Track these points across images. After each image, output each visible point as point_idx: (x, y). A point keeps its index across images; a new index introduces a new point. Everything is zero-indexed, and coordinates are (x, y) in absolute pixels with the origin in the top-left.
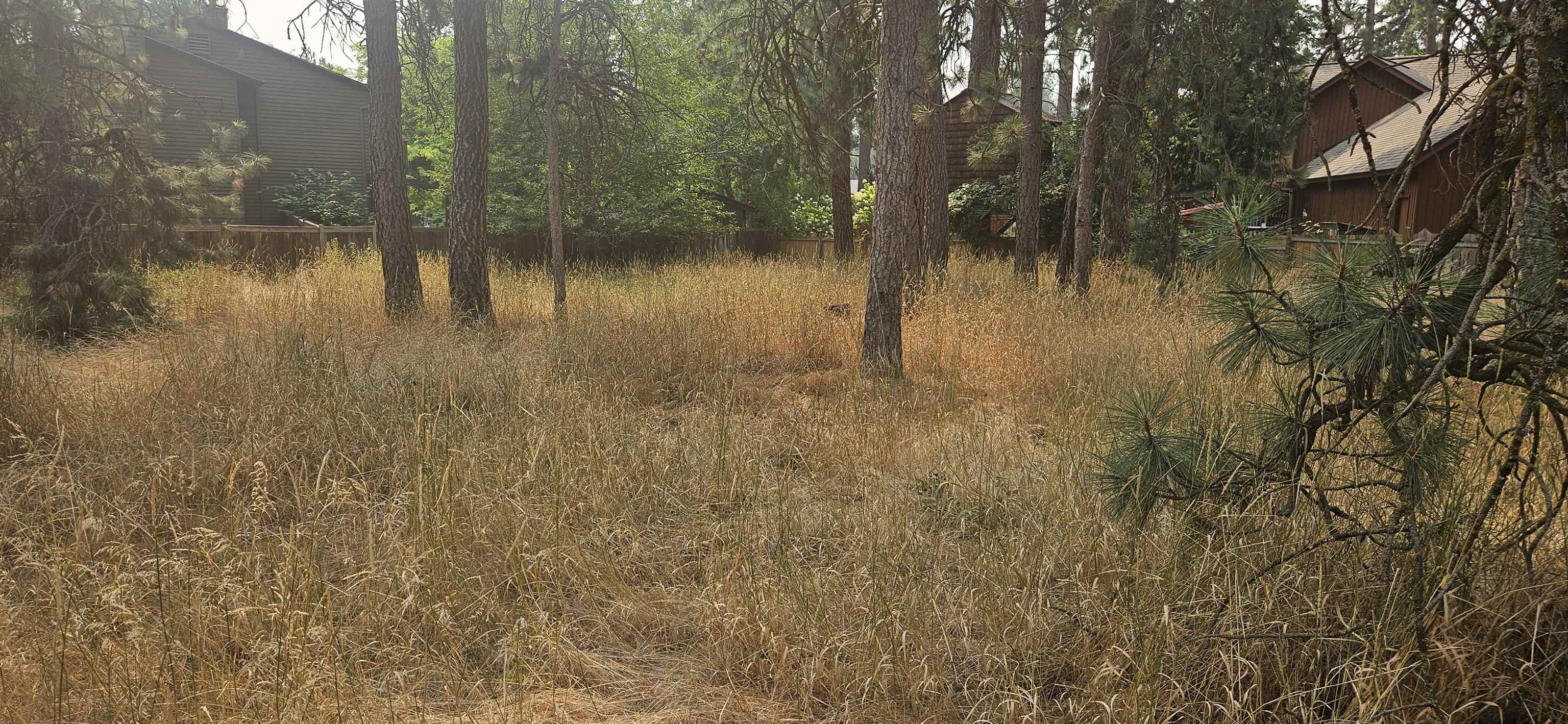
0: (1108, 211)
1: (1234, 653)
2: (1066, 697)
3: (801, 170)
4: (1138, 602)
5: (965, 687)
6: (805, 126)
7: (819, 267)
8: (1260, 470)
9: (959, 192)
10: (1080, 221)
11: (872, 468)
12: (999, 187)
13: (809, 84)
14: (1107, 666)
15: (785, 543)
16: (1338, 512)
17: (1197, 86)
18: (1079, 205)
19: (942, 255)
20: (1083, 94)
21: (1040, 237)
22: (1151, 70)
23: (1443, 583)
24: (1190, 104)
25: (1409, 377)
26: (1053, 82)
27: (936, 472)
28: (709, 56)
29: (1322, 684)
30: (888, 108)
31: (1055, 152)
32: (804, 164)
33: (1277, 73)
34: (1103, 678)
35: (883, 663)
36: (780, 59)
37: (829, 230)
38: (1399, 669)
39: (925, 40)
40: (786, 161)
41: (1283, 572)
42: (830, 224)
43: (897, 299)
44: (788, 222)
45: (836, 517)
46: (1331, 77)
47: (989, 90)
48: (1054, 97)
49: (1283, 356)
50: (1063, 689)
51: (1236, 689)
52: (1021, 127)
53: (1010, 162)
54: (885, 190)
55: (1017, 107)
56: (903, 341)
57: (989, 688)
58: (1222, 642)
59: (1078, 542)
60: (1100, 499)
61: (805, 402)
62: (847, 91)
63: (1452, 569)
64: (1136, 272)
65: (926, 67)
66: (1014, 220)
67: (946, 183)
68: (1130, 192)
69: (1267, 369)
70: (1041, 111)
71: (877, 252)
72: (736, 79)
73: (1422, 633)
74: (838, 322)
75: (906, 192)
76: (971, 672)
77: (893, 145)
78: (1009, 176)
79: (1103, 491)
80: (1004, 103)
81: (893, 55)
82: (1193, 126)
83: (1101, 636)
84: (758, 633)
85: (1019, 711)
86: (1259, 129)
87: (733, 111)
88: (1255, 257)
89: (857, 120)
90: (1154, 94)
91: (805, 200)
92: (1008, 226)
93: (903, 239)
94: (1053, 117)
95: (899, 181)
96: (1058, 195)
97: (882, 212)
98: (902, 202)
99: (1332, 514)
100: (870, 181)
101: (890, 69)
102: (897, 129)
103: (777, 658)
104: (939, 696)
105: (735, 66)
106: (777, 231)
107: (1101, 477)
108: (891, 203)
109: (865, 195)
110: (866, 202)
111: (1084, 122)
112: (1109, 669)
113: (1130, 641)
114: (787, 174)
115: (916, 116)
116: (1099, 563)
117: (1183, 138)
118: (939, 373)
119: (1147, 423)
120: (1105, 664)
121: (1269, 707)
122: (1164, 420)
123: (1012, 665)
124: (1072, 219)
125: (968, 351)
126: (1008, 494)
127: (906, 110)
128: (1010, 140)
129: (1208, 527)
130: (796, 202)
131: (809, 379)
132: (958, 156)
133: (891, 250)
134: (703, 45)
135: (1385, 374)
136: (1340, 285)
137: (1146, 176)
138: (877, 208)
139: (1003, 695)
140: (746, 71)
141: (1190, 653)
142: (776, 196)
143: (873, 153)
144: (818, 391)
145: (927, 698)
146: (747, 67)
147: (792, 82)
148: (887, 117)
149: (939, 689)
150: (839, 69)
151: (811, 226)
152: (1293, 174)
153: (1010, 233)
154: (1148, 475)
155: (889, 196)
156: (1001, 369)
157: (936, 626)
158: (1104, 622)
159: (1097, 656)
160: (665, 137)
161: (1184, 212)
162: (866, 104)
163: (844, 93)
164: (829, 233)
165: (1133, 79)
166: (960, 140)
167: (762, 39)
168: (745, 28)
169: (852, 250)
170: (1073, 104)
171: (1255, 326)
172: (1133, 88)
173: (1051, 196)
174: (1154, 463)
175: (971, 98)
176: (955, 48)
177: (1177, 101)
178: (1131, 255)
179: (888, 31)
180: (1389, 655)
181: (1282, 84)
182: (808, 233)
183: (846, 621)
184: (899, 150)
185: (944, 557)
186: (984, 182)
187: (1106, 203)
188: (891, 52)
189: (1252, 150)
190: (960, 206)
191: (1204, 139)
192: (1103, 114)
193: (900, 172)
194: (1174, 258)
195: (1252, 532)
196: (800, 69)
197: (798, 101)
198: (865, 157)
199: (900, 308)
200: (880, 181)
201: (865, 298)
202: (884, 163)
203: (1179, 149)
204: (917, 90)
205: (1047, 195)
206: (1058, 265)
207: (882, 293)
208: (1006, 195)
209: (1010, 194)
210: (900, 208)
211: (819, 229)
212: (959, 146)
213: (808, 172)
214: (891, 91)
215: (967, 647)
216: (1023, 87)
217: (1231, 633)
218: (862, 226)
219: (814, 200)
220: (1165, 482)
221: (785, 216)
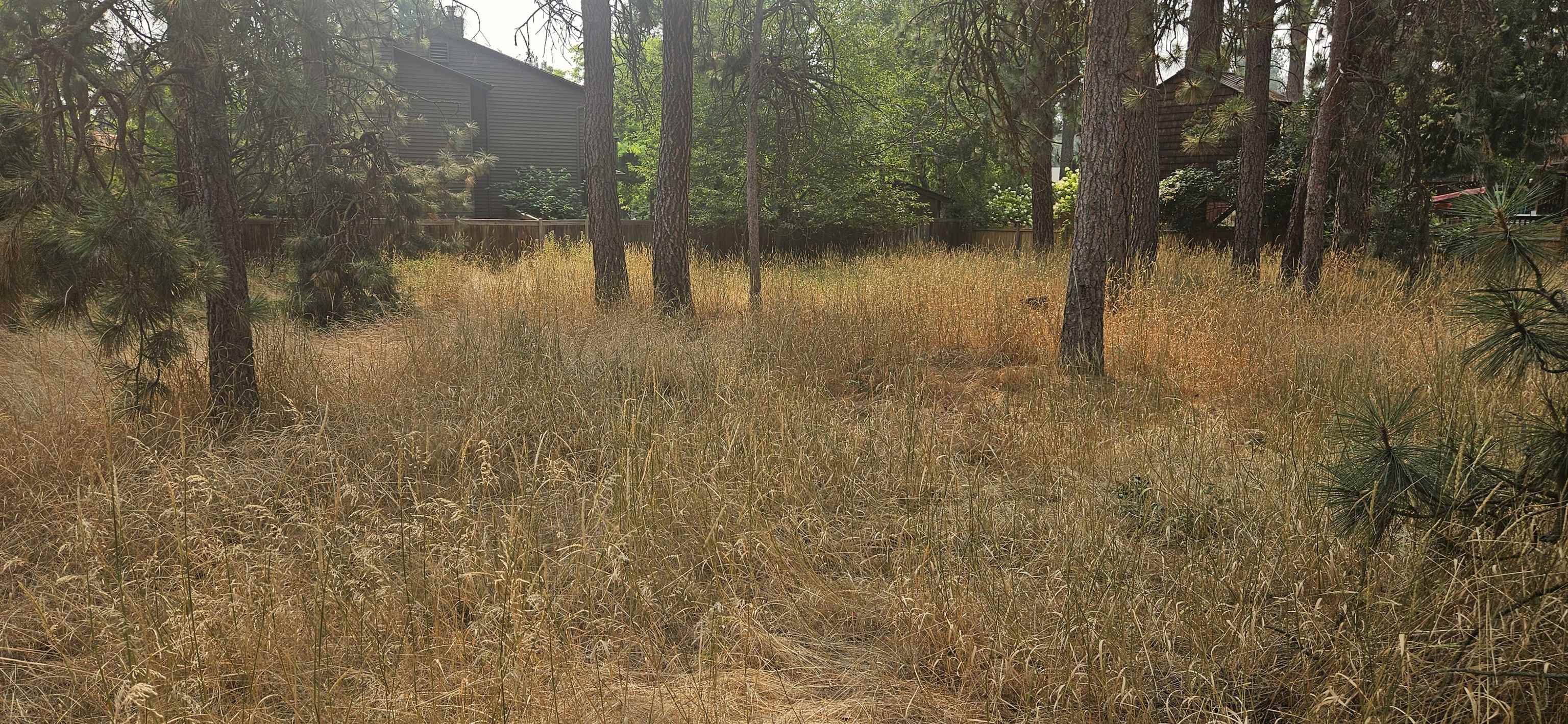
0: (1344, 198)
1: (1482, 690)
3: (999, 159)
4: (1368, 628)
5: (1167, 704)
6: (1005, 114)
7: (1017, 257)
8: (1521, 490)
9: (1171, 180)
10: (1310, 209)
11: (1068, 468)
12: (1217, 173)
13: (1010, 70)
14: (1330, 695)
15: (974, 540)
17: (1456, 60)
18: (1310, 192)
19: (1151, 247)
20: (1318, 71)
21: (1263, 224)
22: (1400, 43)
24: (1445, 80)
26: (1283, 61)
27: (1138, 475)
28: (907, 45)
30: (1095, 93)
31: (1283, 134)
32: (1003, 153)
34: (1326, 706)
35: (1077, 671)
36: (981, 46)
37: (1027, 220)
39: (1137, 19)
40: (984, 149)
41: (1545, 604)
42: (1028, 213)
43: (1099, 293)
44: (986, 214)
45: (1029, 517)
47: (1209, 70)
48: (1284, 75)
49: (1554, 363)
50: (1278, 715)
52: (1244, 109)
53: (1230, 146)
54: (1089, 179)
55: (1241, 86)
56: (1105, 336)
57: (1193, 706)
58: (1469, 678)
59: (1298, 559)
60: (1326, 514)
61: (999, 398)
62: (1050, 78)
64: (1376, 265)
65: (1139, 47)
66: (1234, 208)
67: (1158, 170)
68: (1370, 177)
69: (1533, 375)
70: (1268, 90)
71: (1078, 243)
72: (935, 67)
74: (1035, 316)
75: (1112, 180)
76: (1174, 689)
77: (1099, 132)
78: (1228, 161)
79: (1331, 505)
80: (1226, 83)
81: (1103, 37)
82: (1449, 102)
83: (1324, 662)
84: (946, 629)
86: (1530, 104)
87: (930, 100)
88: (1521, 252)
89: (1060, 106)
90: (1404, 69)
91: (1002, 189)
92: (1226, 215)
93: (1108, 230)
94: (1283, 97)
95: (1104, 169)
96: (1285, 181)
97: (1085, 202)
98: (1108, 191)
100: (1073, 170)
101: (1099, 52)
102: (1104, 114)
103: (966, 657)
104: (1137, 711)
105: (932, 56)
106: (972, 221)
107: (1329, 490)
108: (1096, 192)
109: (1067, 184)
110: (1069, 190)
111: (1318, 102)
112: (1333, 697)
113: (1358, 669)
114: (985, 163)
115: (1126, 101)
116: (1323, 583)
117: (1437, 116)
118: (1145, 371)
119: (1385, 432)
120: (1327, 692)
122: (1406, 429)
123: (1220, 685)
124: (1302, 207)
125: (1176, 347)
126: (1220, 502)
127: (1115, 94)
128: (1232, 123)
129: (1457, 551)
130: (993, 191)
131: (1002, 374)
132: (1171, 141)
133: (1094, 241)
134: (902, 35)
137: (1392, 159)
138: (1081, 198)
139: (1209, 715)
140: (945, 59)
141: (1430, 687)
142: (972, 185)
143: (1076, 140)
144: (1012, 387)
145: (1124, 712)
146: (946, 55)
147: (993, 70)
148: (1095, 102)
149: (1138, 703)
150: (1043, 53)
151: (1008, 216)
153: (1229, 222)
154: (1385, 490)
155: (1094, 184)
156: (1213, 369)
157: (1135, 638)
158: (1328, 646)
159: (1318, 682)
160: (861, 128)
161: (1436, 198)
162: (1070, 90)
163: (1047, 79)
164: (1028, 224)
165: (1378, 53)
166: (1174, 124)
167: (962, 27)
168: (946, 15)
169: (1051, 241)
170: (1306, 82)
171: (1520, 328)
172: (1378, 63)
173: (1276, 182)
174: (1391, 477)
175: (1188, 80)
176: (1172, 26)
177: (1430, 75)
178: (1372, 247)
179: (1097, 12)
182: (1005, 223)
183: (1038, 624)
184: (1106, 136)
185: (1145, 566)
186: (1199, 168)
187: (1342, 189)
188: (1100, 33)
189: (1520, 129)
190: (1172, 194)
191: (1464, 118)
192: (1341, 92)
193: (1106, 160)
194: (1422, 250)
195: (1508, 558)
196: (1002, 54)
197: (999, 88)
198: (1067, 144)
199: (1102, 302)
200: (1084, 170)
201: (1064, 291)
202: (1089, 151)
203: (1433, 128)
204: (1128, 74)
205: (1273, 181)
206: (1283, 257)
207: (1083, 286)
208: (1226, 181)
209: (1230, 180)
210: (1106, 197)
211: (1017, 220)
212: (1173, 130)
213: (1006, 161)
214: (1099, 74)
215: (1170, 662)
216: (1248, 66)
217: (1479, 668)
218: (1063, 216)
219: (1012, 189)
220: (1405, 498)
221: (982, 206)
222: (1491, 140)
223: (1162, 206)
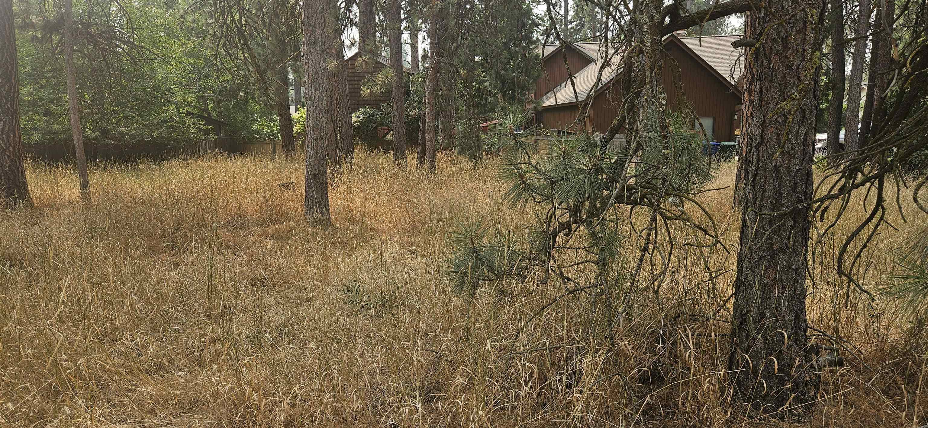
0: (443, 124)
1: (524, 361)
2: (437, 401)
3: (256, 99)
4: (473, 340)
5: (379, 405)
6: (257, 70)
7: (273, 159)
8: (530, 260)
9: (358, 114)
10: (428, 129)
11: (315, 281)
12: (381, 110)
13: (257, 44)
14: (458, 379)
15: (260, 333)
16: (569, 279)
17: (485, 55)
18: (427, 120)
19: (350, 151)
20: (425, 57)
21: (406, 139)
22: (460, 45)
23: (620, 310)
24: (482, 64)
25: (598, 205)
26: (407, 50)
27: (354, 279)
28: (187, 24)
29: (567, 372)
30: (310, 61)
31: (412, 90)
32: (258, 95)
33: (524, 48)
34: (457, 386)
35: (328, 399)
36: (236, 26)
37: (278, 137)
38: (603, 357)
39: (330, 21)
40: (246, 93)
41: (545, 314)
42: (278, 133)
43: (324, 178)
44: (252, 133)
45: (293, 313)
46: (551, 52)
47: (371, 52)
48: (409, 58)
49: (538, 198)
50: (435, 396)
51: (526, 381)
52: (391, 74)
53: (386, 96)
54: (312, 111)
55: (388, 63)
56: (330, 203)
57: (393, 402)
58: (517, 356)
59: (439, 312)
60: (450, 286)
61: (269, 244)
62: (283, 51)
63: (624, 302)
64: (460, 158)
65: (333, 37)
66: (391, 130)
67: (350, 107)
68: (453, 113)
69: (531, 204)
70: (402, 66)
71: (309, 149)
72: (207, 40)
73: (612, 337)
74: (287, 193)
75: (325, 112)
76: (382, 395)
77: (315, 83)
78: (386, 104)
79: (451, 281)
80: (380, 61)
81: (311, 28)
82: (484, 77)
83: (454, 363)
84: (244, 393)
85: (411, 413)
86: (517, 79)
87: (206, 60)
88: (521, 145)
89: (291, 68)
90: (463, 58)
91: (260, 118)
92: (388, 133)
93: (325, 141)
94: (409, 69)
95: (320, 105)
96: (415, 115)
97: (311, 125)
98: (323, 118)
99: (566, 280)
100: (303, 106)
101: (310, 36)
102: (316, 73)
103: (258, 407)
104: (363, 413)
105: (206, 32)
106: (244, 138)
107: (449, 272)
108: (317, 119)
109: (300, 115)
110: (301, 119)
111: (426, 73)
112: (460, 380)
113: (470, 363)
114: (248, 102)
115: (328, 66)
116: (450, 321)
117: (479, 84)
118: (353, 221)
119: (472, 239)
120: (457, 378)
121: (543, 388)
122: (480, 238)
123: (405, 387)
124: (424, 129)
126: (398, 288)
127: (322, 62)
128: (386, 82)
129: (506, 295)
130: (254, 119)
131: (270, 230)
132: (355, 92)
133: (319, 147)
134: (182, 17)
135: (587, 204)
136: (564, 158)
137: (462, 104)
138: (308, 122)
139: (401, 405)
140: (214, 35)
141: (502, 365)
142: (240, 116)
143: (303, 89)
144: (277, 237)
145: (356, 416)
146: (215, 32)
147: (246, 42)
148: (311, 66)
149: (363, 409)
150: (277, 36)
151: (266, 134)
152: (535, 103)
153: (389, 137)
154: (474, 269)
155: (315, 114)
156: (389, 216)
157: (359, 371)
158: (455, 354)
159: (452, 374)
160: (159, 76)
161: (482, 125)
162: (296, 58)
163: (281, 51)
164: (278, 139)
165: (451, 49)
166: (356, 82)
167: (223, 14)
168: (211, 7)
169: (294, 149)
170: (420, 64)
171: (524, 182)
172: (452, 55)
173: (411, 116)
174: (477, 262)
175: (361, 56)
176: (349, 26)
177: (475, 63)
178: (456, 149)
179: (306, 12)
180: (598, 351)
181: (527, 55)
182: (265, 140)
183: (303, 376)
184: (319, 86)
185: (362, 330)
186: (371, 108)
187: (442, 119)
188: (309, 25)
189: (514, 91)
190: (359, 122)
191: (491, 84)
192: (437, 69)
193: (321, 100)
194: (479, 150)
195: (529, 295)
196: (251, 34)
197: (251, 54)
198: (298, 91)
199: (326, 183)
200: (309, 105)
201: (304, 178)
202: (310, 94)
203: (478, 90)
204: (328, 50)
205: (409, 115)
206: (418, 155)
207: (315, 174)
208: (385, 115)
209: (388, 114)
210: (322, 122)
211: (272, 137)
212: (356, 86)
213: (261, 101)
214: (311, 50)
215: (379, 381)
216: (391, 52)
217: (522, 350)
218: (299, 134)
219: (267, 118)
220: (483, 272)
221: (249, 129)
222: (503, 96)
223: (354, 129)
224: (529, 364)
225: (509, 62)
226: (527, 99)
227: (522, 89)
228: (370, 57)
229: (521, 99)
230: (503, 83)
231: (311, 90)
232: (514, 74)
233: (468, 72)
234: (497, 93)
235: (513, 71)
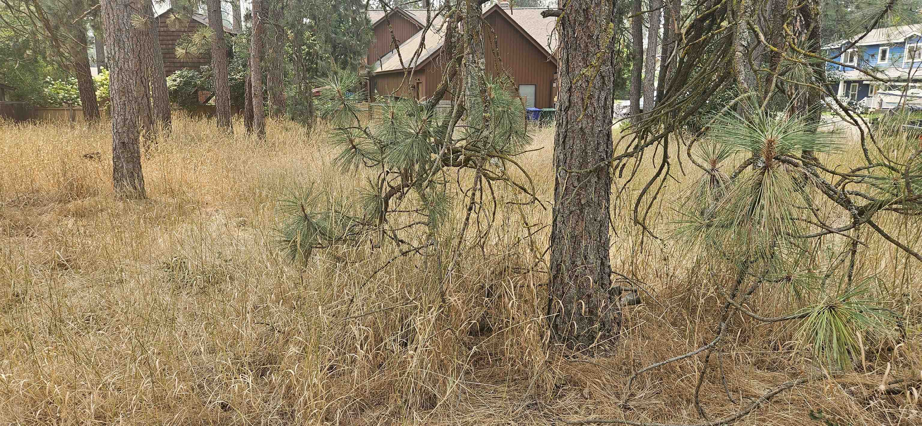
0: (271, 88)
1: (359, 325)
2: (270, 374)
3: (48, 59)
6: (46, 26)
7: (73, 127)
8: (363, 225)
9: (173, 77)
10: (255, 94)
12: (201, 73)
16: (402, 241)
17: (314, 18)
18: (253, 85)
19: (167, 118)
20: (248, 17)
21: (231, 104)
22: (286, 6)
23: (449, 268)
24: (310, 27)
25: (427, 168)
26: (227, 8)
27: (175, 256)
30: (111, 15)
31: (235, 52)
32: (50, 54)
34: (291, 356)
35: (145, 384)
37: (78, 102)
38: (435, 314)
40: (34, 52)
41: (379, 277)
42: (78, 97)
43: (135, 146)
44: (44, 98)
47: (184, 8)
48: (231, 18)
49: (370, 163)
50: (268, 369)
51: (361, 345)
52: (209, 34)
53: (206, 57)
54: (117, 72)
55: (206, 22)
56: (143, 173)
57: (221, 380)
58: (352, 321)
59: (271, 283)
63: (453, 260)
64: (292, 124)
66: (214, 95)
67: (164, 70)
68: (282, 77)
69: (362, 170)
70: (222, 26)
71: (115, 115)
73: (443, 294)
74: (91, 165)
78: (207, 66)
82: (314, 40)
88: (350, 110)
90: (290, 19)
91: (55, 80)
92: (210, 98)
93: (135, 106)
94: (231, 30)
96: (239, 79)
97: (116, 87)
98: (131, 81)
99: (400, 243)
106: (33, 103)
108: (123, 81)
109: (103, 78)
110: (105, 82)
111: (250, 35)
112: (293, 350)
113: (303, 331)
114: (36, 61)
115: (134, 23)
116: (283, 292)
117: (309, 47)
118: (172, 193)
119: (302, 206)
120: (291, 348)
122: (313, 204)
123: (235, 364)
124: (251, 94)
125: (191, 176)
126: (226, 261)
128: (203, 42)
130: (47, 82)
132: (169, 54)
133: (127, 113)
135: (417, 167)
136: (392, 122)
137: (290, 67)
138: (113, 85)
139: (230, 382)
141: (336, 330)
142: (29, 78)
145: (179, 398)
151: (62, 99)
152: (368, 68)
153: (212, 102)
154: (306, 236)
155: (120, 76)
156: (214, 186)
158: (289, 325)
161: (314, 91)
164: (78, 105)
165: (276, 10)
166: (170, 42)
169: (98, 115)
170: (243, 24)
171: (354, 147)
172: (278, 15)
173: (236, 80)
174: (309, 229)
175: (173, 13)
177: (302, 25)
178: (288, 115)
180: (430, 308)
181: (358, 19)
182: (60, 104)
186: (189, 70)
187: (270, 84)
189: (346, 56)
190: (176, 85)
191: (321, 47)
192: (261, 29)
194: (312, 115)
199: (138, 152)
200: (112, 66)
201: (111, 148)
202: (113, 54)
203: (308, 53)
204: (132, 5)
205: (233, 79)
206: (245, 121)
207: (124, 143)
208: (207, 78)
209: (209, 78)
210: (130, 84)
211: (69, 102)
212: (170, 46)
213: (54, 61)
214: (112, 3)
216: (209, 10)
218: (105, 100)
219: (62, 81)
220: (316, 240)
221: (40, 92)
223: (170, 93)
224: (364, 328)
225: (340, 26)
226: (360, 64)
227: (354, 54)
228: (184, 14)
229: (354, 64)
230: (334, 47)
231: (114, 49)
232: (345, 38)
233: (295, 34)
234: (328, 58)
235: (344, 35)
